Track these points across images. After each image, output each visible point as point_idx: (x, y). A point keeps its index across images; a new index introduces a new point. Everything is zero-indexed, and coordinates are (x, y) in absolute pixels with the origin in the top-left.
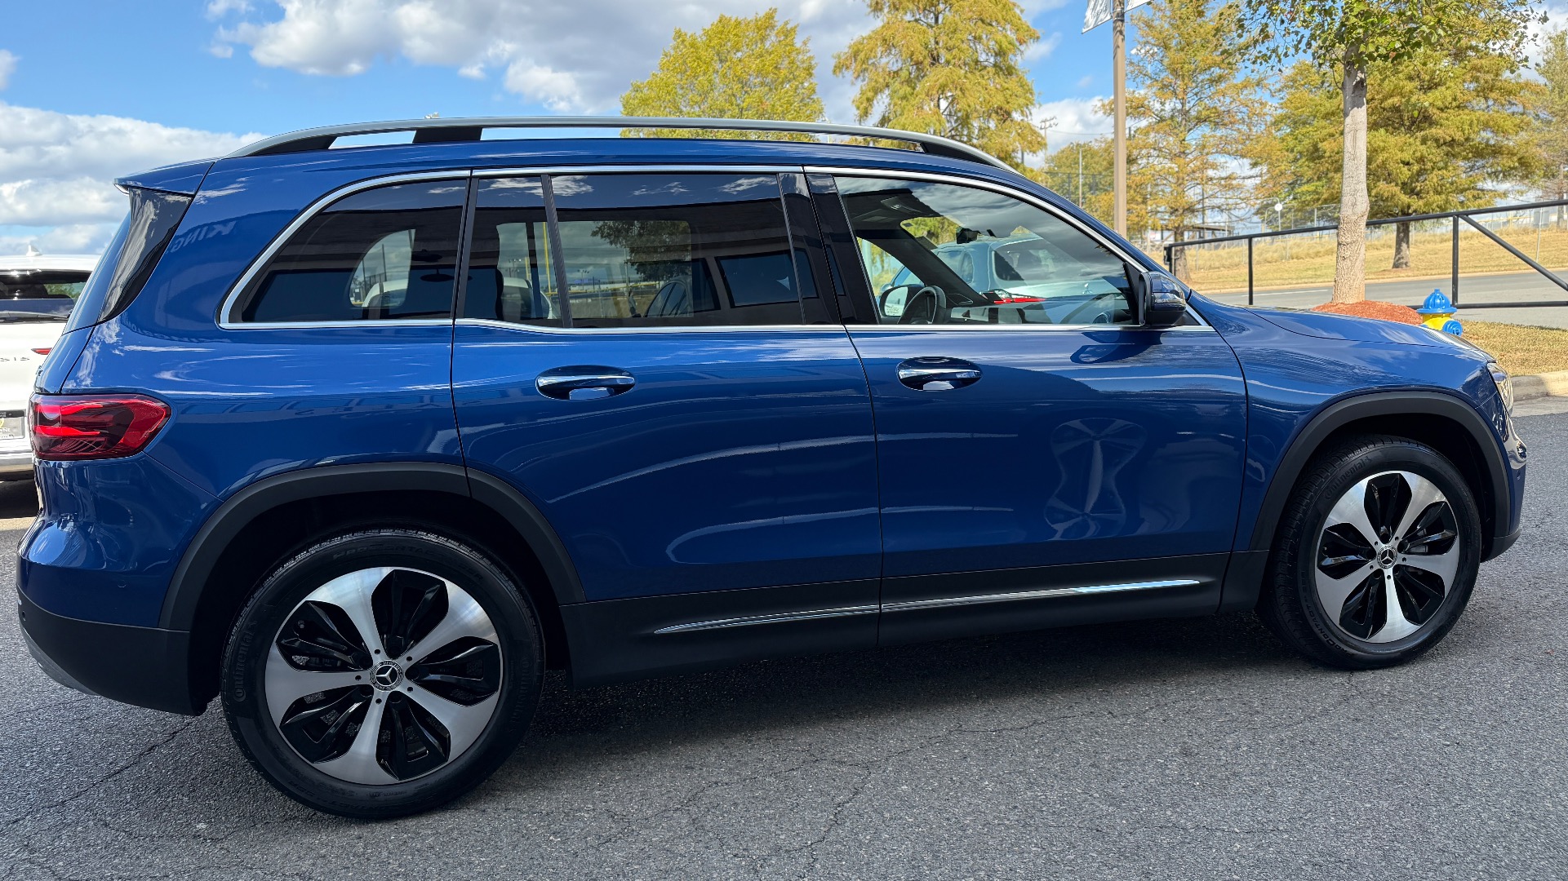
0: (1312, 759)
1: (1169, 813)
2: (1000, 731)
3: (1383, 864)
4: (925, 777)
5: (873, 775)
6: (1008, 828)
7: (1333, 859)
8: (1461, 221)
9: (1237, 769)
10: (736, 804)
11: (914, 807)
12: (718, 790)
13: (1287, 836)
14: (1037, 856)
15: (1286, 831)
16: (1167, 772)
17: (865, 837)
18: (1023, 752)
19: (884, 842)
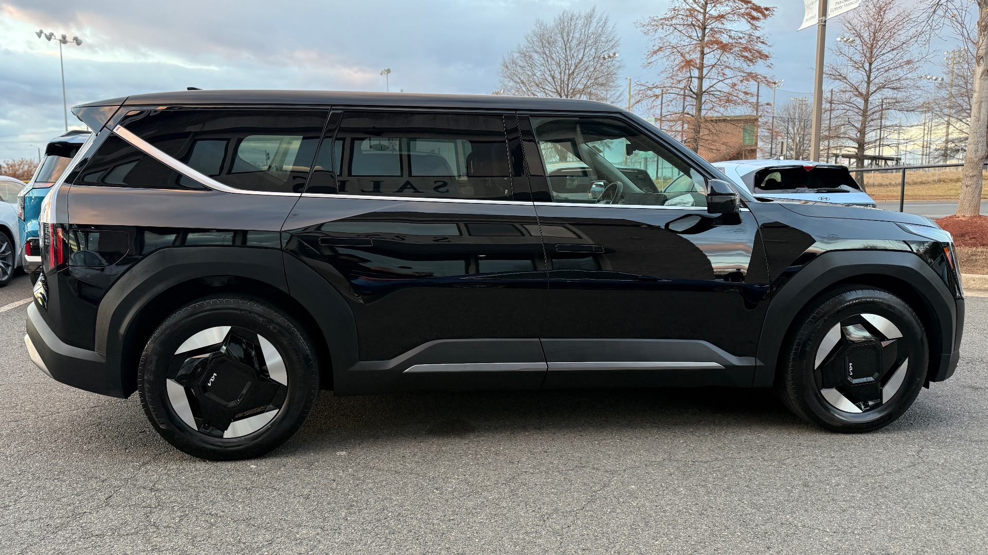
1: (788, 516)
4: (646, 482)
5: (615, 478)
6: (690, 514)
9: (836, 497)
10: (536, 485)
11: (637, 497)
12: (526, 476)
13: (858, 537)
15: (858, 534)
16: (792, 494)
17: (607, 510)
18: (706, 474)
19: (618, 514)
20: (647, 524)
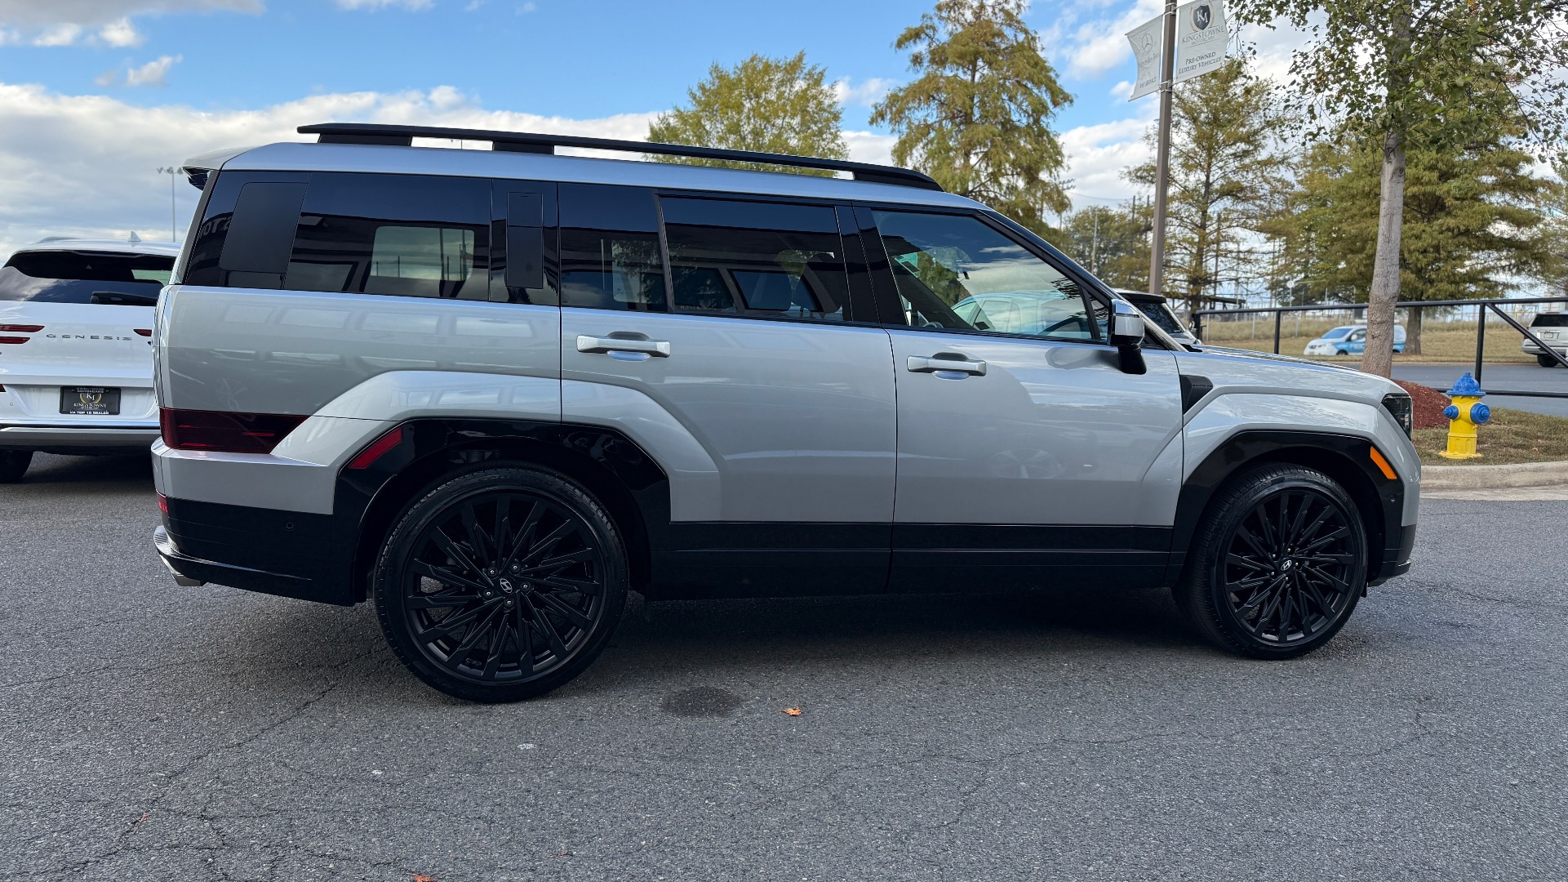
0: (1393, 784)
2: (1102, 743)
3: (1473, 874)
4: (1040, 776)
5: (991, 772)
6: (1126, 823)
7: (1426, 867)
8: (1488, 310)
9: (1326, 788)
10: (870, 787)
11: (1036, 801)
12: (851, 773)
14: (1158, 847)
15: (1380, 842)
16: (1263, 786)
17: (996, 822)
18: (1126, 761)
19: (1015, 826)
20: (1064, 839)
